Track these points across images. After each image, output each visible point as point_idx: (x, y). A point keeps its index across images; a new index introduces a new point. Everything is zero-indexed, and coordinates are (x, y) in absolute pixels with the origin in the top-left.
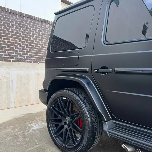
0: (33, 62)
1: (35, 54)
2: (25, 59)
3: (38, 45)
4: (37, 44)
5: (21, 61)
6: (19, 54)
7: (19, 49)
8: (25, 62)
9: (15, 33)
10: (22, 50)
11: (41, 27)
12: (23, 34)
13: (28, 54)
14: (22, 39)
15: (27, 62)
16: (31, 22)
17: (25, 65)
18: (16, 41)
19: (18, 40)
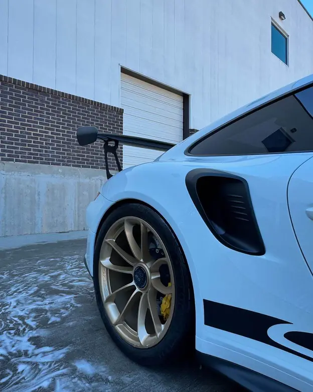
0: (73, 166)
1: (76, 154)
2: (59, 160)
5: (53, 164)
6: (51, 152)
7: (50, 144)
8: (59, 164)
9: (46, 121)
11: (86, 112)
12: (58, 123)
13: (64, 154)
14: (57, 130)
15: (63, 165)
16: (72, 105)
17: (60, 169)
18: (47, 133)
19: (50, 132)
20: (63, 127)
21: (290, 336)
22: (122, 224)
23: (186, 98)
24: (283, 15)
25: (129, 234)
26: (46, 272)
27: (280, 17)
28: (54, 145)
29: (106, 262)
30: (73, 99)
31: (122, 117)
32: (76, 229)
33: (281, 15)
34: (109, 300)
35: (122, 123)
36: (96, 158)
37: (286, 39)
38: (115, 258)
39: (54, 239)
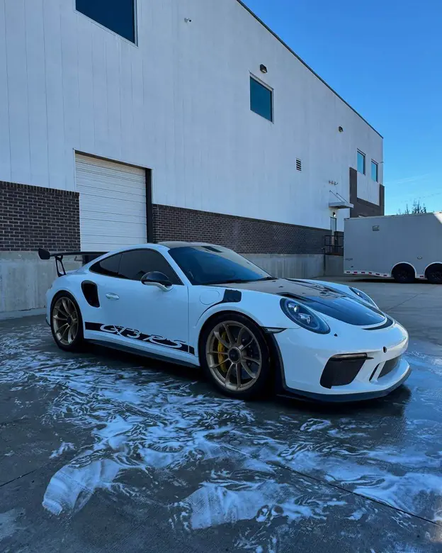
0: (32, 250)
1: (34, 239)
2: (18, 246)
3: (38, 225)
4: (36, 224)
5: (12, 250)
6: (10, 239)
7: (9, 232)
8: (18, 250)
9: (4, 211)
10: (14, 234)
11: (42, 199)
12: (15, 212)
13: (23, 240)
14: (15, 219)
15: (22, 250)
16: (27, 194)
17: (19, 254)
18: (6, 222)
19: (8, 221)
20: (20, 216)
21: (105, 328)
22: (61, 300)
23: (148, 172)
24: (265, 68)
25: (64, 305)
26: (21, 333)
27: (261, 69)
28: (12, 232)
29: (56, 316)
30: (29, 188)
31: (78, 201)
32: (37, 307)
33: (263, 68)
34: (57, 332)
35: (78, 206)
36: (54, 241)
37: (271, 92)
38: (60, 315)
39: (20, 315)
